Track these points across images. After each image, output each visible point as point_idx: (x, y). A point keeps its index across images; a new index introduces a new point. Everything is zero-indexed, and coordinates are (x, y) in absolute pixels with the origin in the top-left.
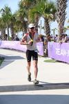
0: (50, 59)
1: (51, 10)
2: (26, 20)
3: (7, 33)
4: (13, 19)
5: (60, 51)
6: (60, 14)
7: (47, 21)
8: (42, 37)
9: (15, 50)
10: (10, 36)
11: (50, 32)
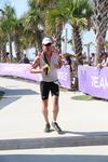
0: (81, 94)
1: (84, 12)
2: (41, 28)
3: (8, 51)
4: (19, 27)
5: (99, 80)
6: (99, 19)
7: (76, 30)
8: (68, 57)
9: (23, 79)
10: (14, 55)
11: (81, 49)
